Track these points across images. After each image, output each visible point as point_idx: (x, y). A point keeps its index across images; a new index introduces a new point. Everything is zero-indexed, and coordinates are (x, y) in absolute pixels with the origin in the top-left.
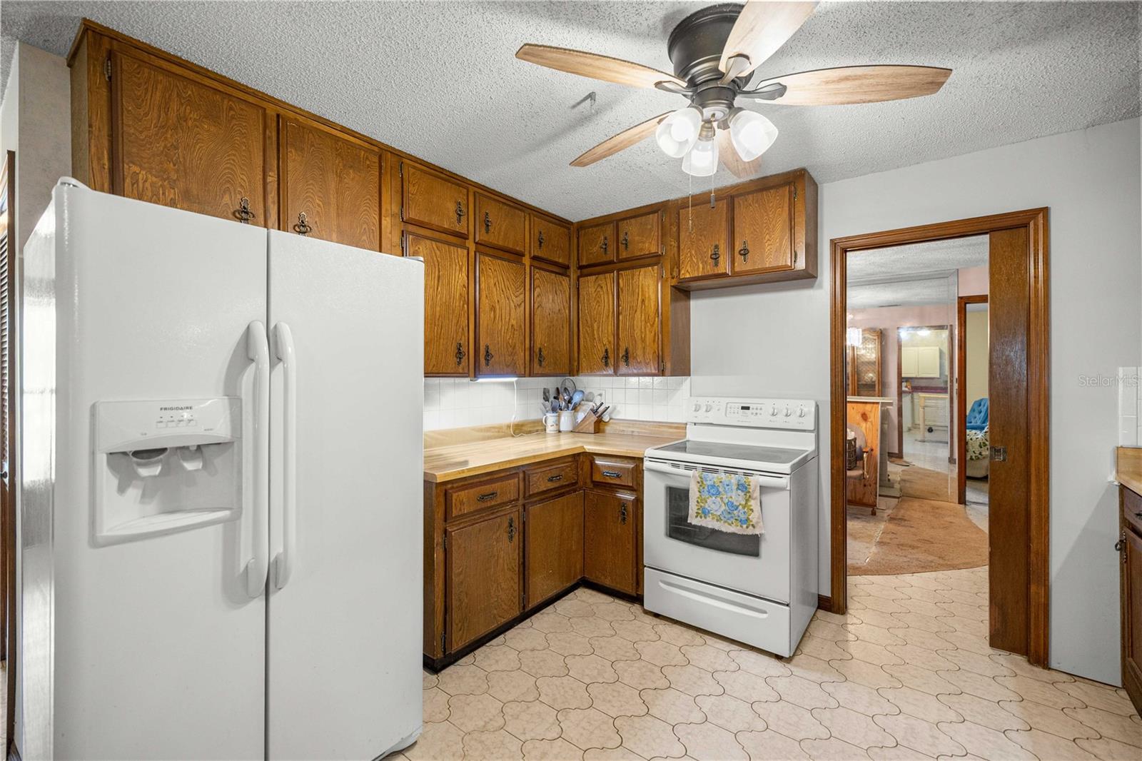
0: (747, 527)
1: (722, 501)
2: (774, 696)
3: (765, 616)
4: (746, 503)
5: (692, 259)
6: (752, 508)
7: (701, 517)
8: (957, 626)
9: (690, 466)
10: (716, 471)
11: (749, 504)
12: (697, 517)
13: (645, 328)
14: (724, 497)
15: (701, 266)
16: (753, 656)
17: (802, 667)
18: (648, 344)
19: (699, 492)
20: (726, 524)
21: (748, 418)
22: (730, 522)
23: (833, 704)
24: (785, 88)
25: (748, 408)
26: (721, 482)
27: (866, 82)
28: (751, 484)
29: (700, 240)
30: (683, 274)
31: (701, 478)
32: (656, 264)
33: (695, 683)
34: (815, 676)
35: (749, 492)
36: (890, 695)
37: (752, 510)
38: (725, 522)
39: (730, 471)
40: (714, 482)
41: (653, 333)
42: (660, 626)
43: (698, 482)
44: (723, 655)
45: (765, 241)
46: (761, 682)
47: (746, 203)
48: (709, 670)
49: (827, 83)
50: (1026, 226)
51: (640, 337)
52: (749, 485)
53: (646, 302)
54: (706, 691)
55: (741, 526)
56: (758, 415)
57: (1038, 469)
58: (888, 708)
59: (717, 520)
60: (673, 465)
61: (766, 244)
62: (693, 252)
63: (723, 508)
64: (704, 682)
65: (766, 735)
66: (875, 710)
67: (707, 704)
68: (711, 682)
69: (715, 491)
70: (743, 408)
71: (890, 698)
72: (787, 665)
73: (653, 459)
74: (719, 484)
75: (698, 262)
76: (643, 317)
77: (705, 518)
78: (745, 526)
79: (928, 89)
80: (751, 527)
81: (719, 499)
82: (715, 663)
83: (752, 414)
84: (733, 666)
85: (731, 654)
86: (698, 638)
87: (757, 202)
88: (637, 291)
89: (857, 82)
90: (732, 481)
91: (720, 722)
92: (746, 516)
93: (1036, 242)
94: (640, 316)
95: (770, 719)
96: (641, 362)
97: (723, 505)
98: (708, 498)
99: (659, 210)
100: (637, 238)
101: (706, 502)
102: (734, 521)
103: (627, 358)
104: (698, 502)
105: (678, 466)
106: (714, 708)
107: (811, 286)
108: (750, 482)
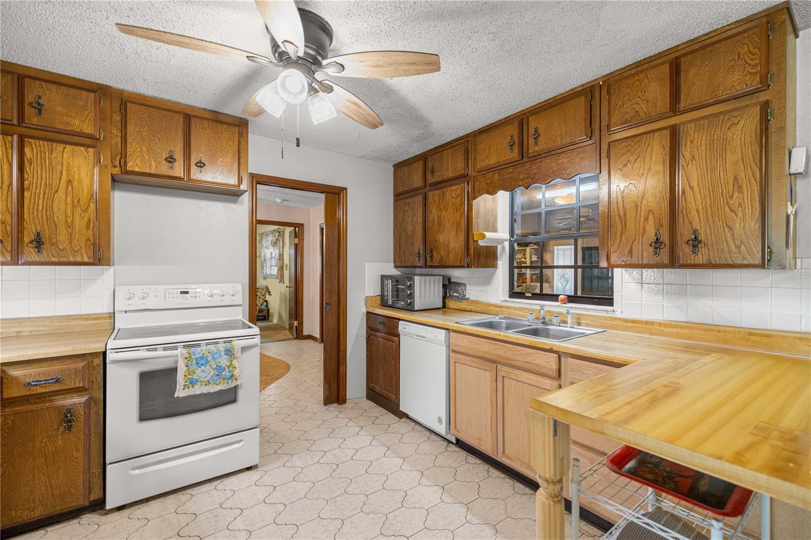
0: (232, 382)
1: (211, 368)
2: (271, 489)
3: (242, 443)
4: (231, 364)
5: (143, 155)
6: (235, 366)
7: (188, 388)
8: (306, 404)
9: (172, 346)
10: (199, 345)
11: (233, 363)
12: (184, 389)
13: (73, 213)
14: (213, 363)
15: (154, 164)
16: (233, 479)
17: (266, 465)
18: (77, 229)
19: (187, 366)
20: (214, 385)
21: (188, 301)
22: (218, 382)
23: (299, 470)
24: (332, 90)
25: (187, 293)
26: (209, 352)
27: (360, 110)
28: (235, 348)
29: (153, 140)
30: (130, 166)
31: (189, 354)
32: (93, 147)
33: (217, 521)
34: (278, 464)
35: (234, 354)
36: (314, 448)
37: (235, 368)
38: (214, 384)
39: (214, 341)
40: (203, 354)
41: (86, 219)
42: (135, 512)
43: (186, 358)
44: (215, 492)
45: (219, 162)
46: (254, 488)
47: (201, 125)
48: (216, 507)
49: (348, 101)
50: (339, 194)
51: (63, 221)
52: (234, 349)
53: (75, 184)
54: (229, 519)
55: (227, 383)
56: (197, 297)
57: (343, 311)
58: (320, 454)
59: (206, 385)
60: (148, 350)
61: (220, 164)
62: (145, 149)
63: (213, 372)
64: (222, 516)
65: (288, 508)
66: (316, 459)
67: (239, 524)
68: (226, 512)
69: (202, 361)
70: (182, 293)
71: (316, 450)
72: (258, 469)
73: (117, 350)
74: (208, 354)
75: (149, 159)
76: (69, 199)
77: (193, 387)
78: (230, 381)
79: (372, 127)
80: (234, 381)
81: (208, 367)
82: (215, 500)
83: (192, 297)
84: (229, 494)
85: (219, 487)
86: (182, 497)
87: (212, 128)
88: (59, 168)
89: (357, 108)
90: (220, 349)
91: (259, 525)
92: (231, 374)
93: (343, 203)
94: (63, 197)
95: (281, 500)
96: (64, 249)
97: (212, 370)
98: (197, 369)
99: (97, 91)
100: (59, 109)
101: (195, 373)
102: (221, 380)
103: (38, 243)
104: (185, 376)
105: (156, 350)
106: (246, 522)
107: (235, 202)
108: (234, 346)
